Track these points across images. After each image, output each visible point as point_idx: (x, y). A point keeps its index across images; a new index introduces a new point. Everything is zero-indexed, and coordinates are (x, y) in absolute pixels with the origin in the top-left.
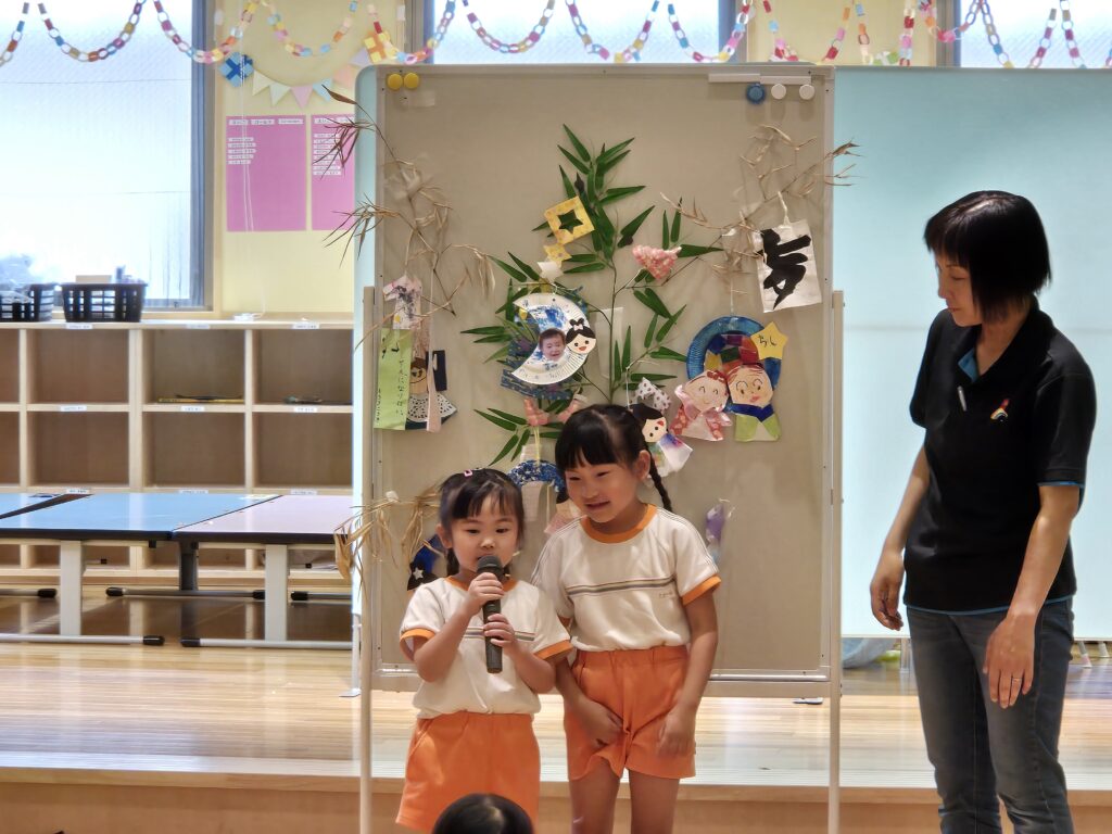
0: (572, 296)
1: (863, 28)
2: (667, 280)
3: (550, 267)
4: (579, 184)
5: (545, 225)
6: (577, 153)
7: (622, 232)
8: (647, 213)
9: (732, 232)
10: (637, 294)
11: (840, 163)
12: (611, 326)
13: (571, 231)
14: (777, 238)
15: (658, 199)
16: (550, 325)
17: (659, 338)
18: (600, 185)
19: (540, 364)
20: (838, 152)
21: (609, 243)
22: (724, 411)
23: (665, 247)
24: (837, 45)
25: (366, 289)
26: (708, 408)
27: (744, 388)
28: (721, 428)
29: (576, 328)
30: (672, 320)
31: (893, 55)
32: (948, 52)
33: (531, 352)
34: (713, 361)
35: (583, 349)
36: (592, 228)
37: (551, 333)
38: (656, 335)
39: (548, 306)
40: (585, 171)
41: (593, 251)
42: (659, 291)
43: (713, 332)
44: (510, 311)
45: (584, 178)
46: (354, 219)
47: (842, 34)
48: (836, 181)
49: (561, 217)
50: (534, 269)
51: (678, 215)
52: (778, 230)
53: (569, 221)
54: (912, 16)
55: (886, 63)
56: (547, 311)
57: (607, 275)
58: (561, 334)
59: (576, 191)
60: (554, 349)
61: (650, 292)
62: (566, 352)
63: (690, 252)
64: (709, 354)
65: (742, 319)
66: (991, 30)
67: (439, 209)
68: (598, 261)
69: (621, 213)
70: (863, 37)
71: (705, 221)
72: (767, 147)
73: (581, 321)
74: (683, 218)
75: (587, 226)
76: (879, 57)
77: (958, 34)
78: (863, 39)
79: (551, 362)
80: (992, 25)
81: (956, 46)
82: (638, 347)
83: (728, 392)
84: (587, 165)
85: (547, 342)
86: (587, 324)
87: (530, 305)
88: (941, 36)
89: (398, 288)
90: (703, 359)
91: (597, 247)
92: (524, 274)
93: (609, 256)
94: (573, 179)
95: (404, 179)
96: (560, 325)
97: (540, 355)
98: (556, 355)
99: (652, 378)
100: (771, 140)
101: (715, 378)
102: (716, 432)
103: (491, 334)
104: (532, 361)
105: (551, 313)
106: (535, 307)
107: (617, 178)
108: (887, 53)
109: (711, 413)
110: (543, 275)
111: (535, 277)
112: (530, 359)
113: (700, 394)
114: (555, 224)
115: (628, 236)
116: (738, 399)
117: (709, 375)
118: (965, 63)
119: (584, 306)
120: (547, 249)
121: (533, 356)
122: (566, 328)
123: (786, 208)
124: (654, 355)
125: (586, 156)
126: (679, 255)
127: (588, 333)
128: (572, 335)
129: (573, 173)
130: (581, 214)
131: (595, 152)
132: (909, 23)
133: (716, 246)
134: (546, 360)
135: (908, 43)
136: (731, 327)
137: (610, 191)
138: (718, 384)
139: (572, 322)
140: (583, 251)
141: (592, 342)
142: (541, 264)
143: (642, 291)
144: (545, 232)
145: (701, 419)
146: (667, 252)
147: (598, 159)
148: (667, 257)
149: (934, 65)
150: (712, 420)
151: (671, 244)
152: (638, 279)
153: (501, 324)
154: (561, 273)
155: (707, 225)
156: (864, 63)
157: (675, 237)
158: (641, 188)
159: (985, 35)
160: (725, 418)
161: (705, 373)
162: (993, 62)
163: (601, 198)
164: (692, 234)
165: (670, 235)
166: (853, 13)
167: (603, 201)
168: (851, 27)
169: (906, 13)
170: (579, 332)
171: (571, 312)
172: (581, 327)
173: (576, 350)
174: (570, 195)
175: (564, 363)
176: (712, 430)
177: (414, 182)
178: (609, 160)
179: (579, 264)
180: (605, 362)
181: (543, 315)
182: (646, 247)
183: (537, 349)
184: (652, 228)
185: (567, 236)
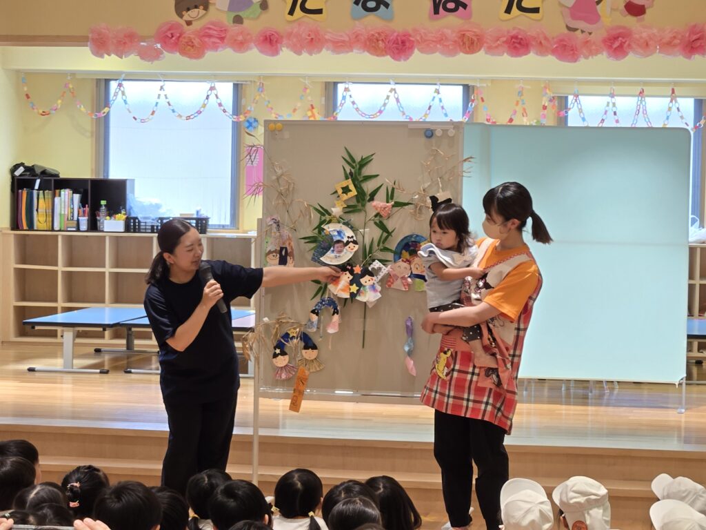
0: (347, 224)
1: (524, 109)
2: (389, 217)
3: (337, 210)
4: (351, 173)
5: (336, 192)
6: (351, 160)
7: (370, 195)
8: (380, 187)
9: (417, 197)
10: (375, 223)
11: (466, 165)
12: (363, 237)
13: (347, 194)
14: (437, 200)
15: (386, 180)
16: (338, 238)
17: (383, 243)
18: (360, 174)
19: (333, 255)
20: (465, 160)
21: (364, 200)
22: (410, 277)
23: (388, 202)
24: (513, 117)
25: (258, 219)
26: (402, 276)
27: (418, 266)
28: (409, 285)
29: (350, 240)
30: (389, 234)
31: (538, 121)
32: (563, 120)
33: (329, 249)
34: (406, 255)
35: (352, 249)
36: (356, 193)
37: (339, 242)
38: (383, 240)
39: (338, 229)
40: (353, 168)
41: (356, 204)
42: (385, 222)
43: (405, 242)
44: (321, 230)
45: (353, 171)
46: (254, 188)
47: (515, 112)
48: (464, 174)
49: (343, 188)
50: (330, 211)
51: (393, 189)
52: (438, 195)
53: (346, 190)
54: (546, 105)
55: (534, 124)
56: (338, 232)
57: (362, 215)
58: (343, 242)
59: (350, 177)
60: (340, 249)
61: (381, 222)
62: (345, 250)
63: (398, 204)
64: (404, 252)
65: (417, 236)
66: (581, 111)
67: (289, 184)
68: (358, 208)
69: (369, 187)
70: (525, 113)
71: (404, 190)
72: (432, 157)
73: (352, 237)
74: (395, 190)
75: (354, 192)
76: (532, 123)
77: (567, 112)
78: (525, 114)
79: (338, 255)
80: (581, 109)
81: (566, 118)
82: (375, 246)
83: (411, 269)
84: (354, 165)
85: (336, 245)
86: (355, 238)
87: (331, 229)
88: (558, 113)
89: (273, 219)
90: (401, 253)
91: (358, 201)
92: (324, 212)
93: (364, 206)
94: (348, 172)
95: (275, 171)
96: (343, 238)
97: (333, 251)
98: (340, 252)
99: (380, 261)
100: (435, 154)
101: (405, 262)
102: (406, 287)
103: (312, 240)
104: (329, 254)
105: (339, 233)
106: (332, 229)
107: (367, 171)
108: (535, 121)
109: (403, 278)
110: (333, 214)
111: (330, 214)
112: (328, 253)
113: (398, 269)
114: (340, 191)
115: (372, 197)
116: (415, 272)
117: (403, 261)
118: (569, 125)
119: (352, 228)
120: (336, 202)
121: (330, 251)
122: (345, 240)
123: (441, 185)
124: (381, 250)
125: (354, 161)
126: (393, 206)
127: (355, 242)
128: (348, 243)
129: (348, 169)
130: (352, 187)
131: (358, 159)
132: (545, 108)
133: (410, 202)
134: (335, 254)
135: (544, 116)
136: (413, 239)
137: (364, 177)
138: (406, 265)
139: (348, 237)
140: (351, 203)
141: (357, 247)
142: (333, 209)
143: (378, 222)
144: (336, 195)
145: (399, 281)
146: (388, 204)
147: (360, 162)
148: (388, 206)
149: (556, 125)
150: (404, 281)
151: (390, 201)
152: (376, 216)
153: (315, 235)
154: (342, 213)
155: (405, 192)
156: (525, 124)
157: (392, 198)
158: (377, 175)
159: (578, 113)
160: (409, 280)
161: (400, 260)
162: (581, 124)
163: (360, 180)
164: (400, 197)
165: (390, 196)
166: (520, 103)
167: (362, 181)
168: (519, 109)
169: (543, 103)
170: (351, 241)
171: (348, 233)
172: (352, 240)
173: (349, 250)
174: (347, 178)
175: (343, 255)
176: (404, 285)
177: (279, 172)
178: (364, 163)
179: (350, 209)
180: (361, 254)
181: (336, 233)
182: (379, 202)
183: (332, 249)
184: (382, 194)
185: (345, 197)
